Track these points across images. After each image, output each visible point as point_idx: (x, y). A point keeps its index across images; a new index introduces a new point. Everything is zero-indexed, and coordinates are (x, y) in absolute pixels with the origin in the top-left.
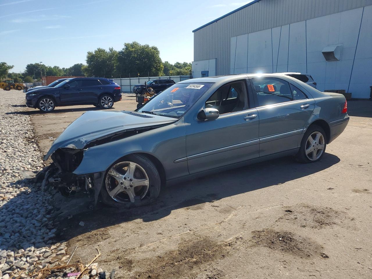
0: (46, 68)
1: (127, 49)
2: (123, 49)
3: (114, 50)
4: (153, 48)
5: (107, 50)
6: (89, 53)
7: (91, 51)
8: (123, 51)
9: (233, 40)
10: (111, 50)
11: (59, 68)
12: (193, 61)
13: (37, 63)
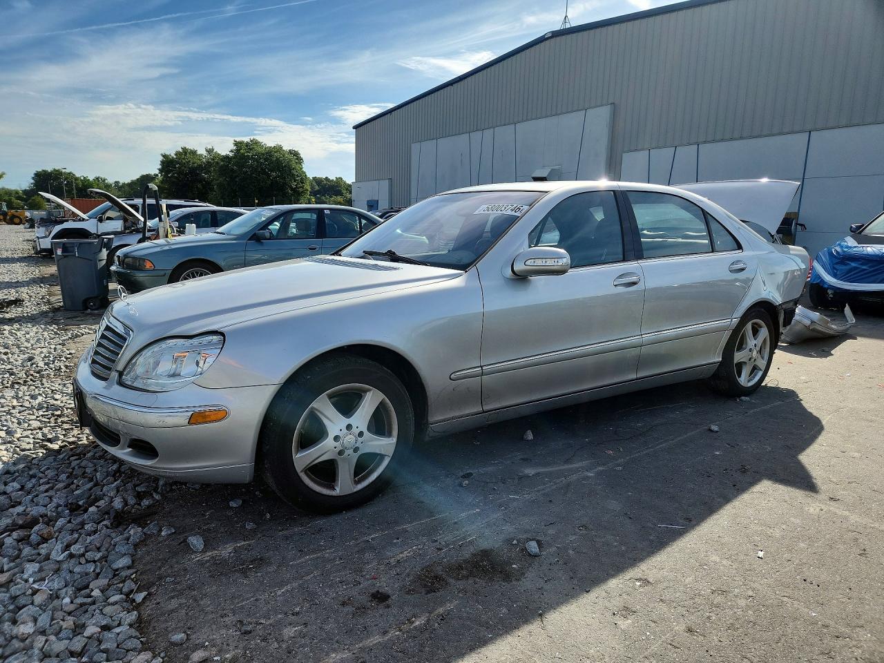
0: (77, 179)
1: (238, 151)
2: (232, 151)
3: (215, 151)
4: (291, 152)
5: (202, 151)
6: (164, 156)
7: (168, 153)
8: (231, 154)
9: (415, 147)
10: (210, 151)
11: (106, 181)
12: (354, 181)
13: (57, 168)
